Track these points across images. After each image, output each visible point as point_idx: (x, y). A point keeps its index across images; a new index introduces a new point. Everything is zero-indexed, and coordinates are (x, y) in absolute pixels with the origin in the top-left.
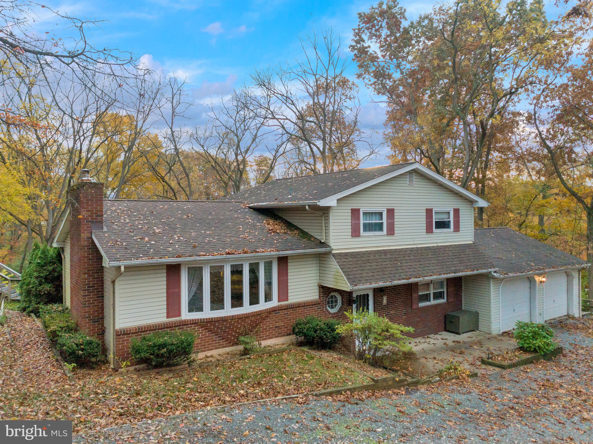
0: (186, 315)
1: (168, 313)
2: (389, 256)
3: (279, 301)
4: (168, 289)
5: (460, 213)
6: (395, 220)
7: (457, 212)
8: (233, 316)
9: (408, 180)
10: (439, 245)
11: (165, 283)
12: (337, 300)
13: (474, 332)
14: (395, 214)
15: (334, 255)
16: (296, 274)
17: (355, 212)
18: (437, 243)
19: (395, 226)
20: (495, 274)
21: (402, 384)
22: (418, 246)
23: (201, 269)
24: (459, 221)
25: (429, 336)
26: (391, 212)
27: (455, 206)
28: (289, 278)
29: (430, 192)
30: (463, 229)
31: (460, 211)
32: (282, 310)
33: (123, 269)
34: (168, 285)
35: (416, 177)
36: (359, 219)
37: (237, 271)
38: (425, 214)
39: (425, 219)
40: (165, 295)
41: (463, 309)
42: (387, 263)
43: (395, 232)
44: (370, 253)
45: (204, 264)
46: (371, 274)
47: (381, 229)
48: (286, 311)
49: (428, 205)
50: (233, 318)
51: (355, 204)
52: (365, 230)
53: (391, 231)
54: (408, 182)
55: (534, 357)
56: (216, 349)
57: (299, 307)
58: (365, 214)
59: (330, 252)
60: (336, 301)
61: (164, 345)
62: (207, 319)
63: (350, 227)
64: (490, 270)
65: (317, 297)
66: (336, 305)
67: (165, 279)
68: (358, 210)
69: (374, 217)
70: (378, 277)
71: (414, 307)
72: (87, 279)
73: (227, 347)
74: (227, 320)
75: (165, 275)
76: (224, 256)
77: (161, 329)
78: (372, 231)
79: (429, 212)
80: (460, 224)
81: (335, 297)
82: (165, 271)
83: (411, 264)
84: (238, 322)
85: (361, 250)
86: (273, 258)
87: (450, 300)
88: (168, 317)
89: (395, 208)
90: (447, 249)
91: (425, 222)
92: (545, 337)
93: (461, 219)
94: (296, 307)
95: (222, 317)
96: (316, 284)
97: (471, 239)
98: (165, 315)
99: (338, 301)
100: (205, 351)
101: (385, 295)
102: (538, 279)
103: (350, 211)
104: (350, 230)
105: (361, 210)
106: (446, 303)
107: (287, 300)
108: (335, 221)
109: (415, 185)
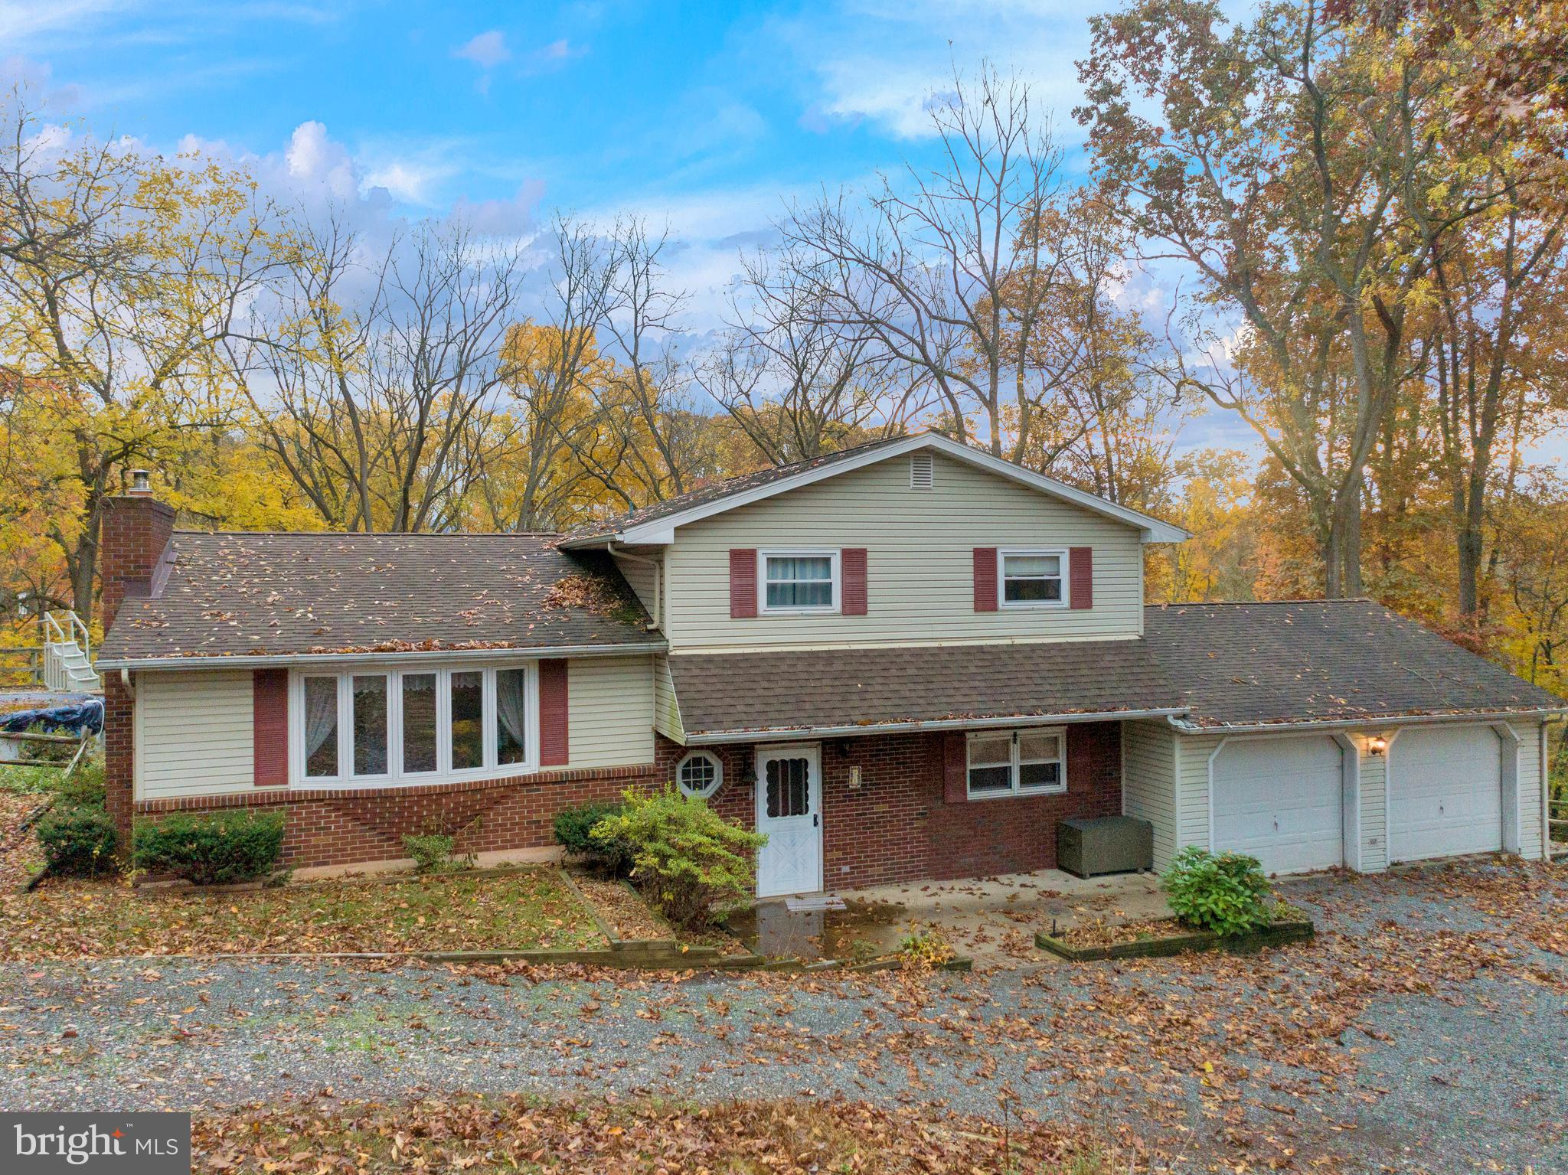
0: (299, 780)
1: (257, 773)
2: (838, 666)
3: (543, 763)
4: (256, 722)
5: (1094, 561)
6: (870, 577)
7: (1081, 559)
8: (404, 790)
9: (912, 476)
10: (1017, 641)
11: (251, 709)
12: (711, 770)
13: (1135, 875)
14: (870, 562)
15: (674, 661)
16: (593, 701)
17: (742, 561)
18: (1011, 637)
19: (870, 592)
20: (1180, 723)
21: (701, 961)
22: (945, 644)
23: (333, 682)
24: (1090, 580)
25: (999, 877)
26: (855, 559)
27: (1071, 540)
28: (570, 710)
29: (988, 505)
30: (1103, 602)
31: (1094, 554)
32: (545, 783)
33: (125, 675)
34: (256, 713)
35: (938, 469)
36: (753, 572)
37: (420, 694)
38: (971, 562)
39: (971, 576)
40: (251, 735)
41: (1124, 813)
42: (824, 682)
43: (870, 607)
44: (779, 657)
45: (340, 670)
46: (758, 708)
47: (827, 600)
48: (558, 788)
49: (976, 540)
50: (405, 793)
51: (741, 537)
52: (771, 602)
53: (856, 603)
54: (912, 483)
55: (1192, 939)
56: (371, 859)
57: (594, 779)
58: (772, 561)
59: (666, 653)
60: (709, 773)
61: (193, 836)
62: (343, 792)
63: (728, 594)
64: (1159, 711)
65: (652, 760)
66: (707, 783)
67: (251, 701)
68: (752, 553)
69: (809, 569)
70: (776, 715)
71: (952, 798)
72: (115, 697)
73: (399, 857)
74: (393, 798)
75: (251, 692)
76: (368, 655)
77: (236, 806)
78: (803, 603)
79: (985, 559)
80: (1095, 588)
81: (707, 763)
82: (251, 684)
83: (897, 687)
84: (417, 803)
85: (759, 650)
86: (527, 663)
87: (1077, 789)
88: (257, 783)
89: (869, 548)
90: (1039, 652)
91: (972, 583)
92: (1233, 890)
93: (1094, 574)
94: (588, 780)
95: (380, 791)
96: (649, 729)
97: (1135, 628)
98: (251, 778)
99: (715, 773)
100: (345, 862)
101: (856, 763)
102: (1363, 744)
103: (727, 555)
104: (728, 602)
105: (759, 553)
106: (1062, 796)
107: (566, 762)
108: (676, 579)
109: (935, 490)
